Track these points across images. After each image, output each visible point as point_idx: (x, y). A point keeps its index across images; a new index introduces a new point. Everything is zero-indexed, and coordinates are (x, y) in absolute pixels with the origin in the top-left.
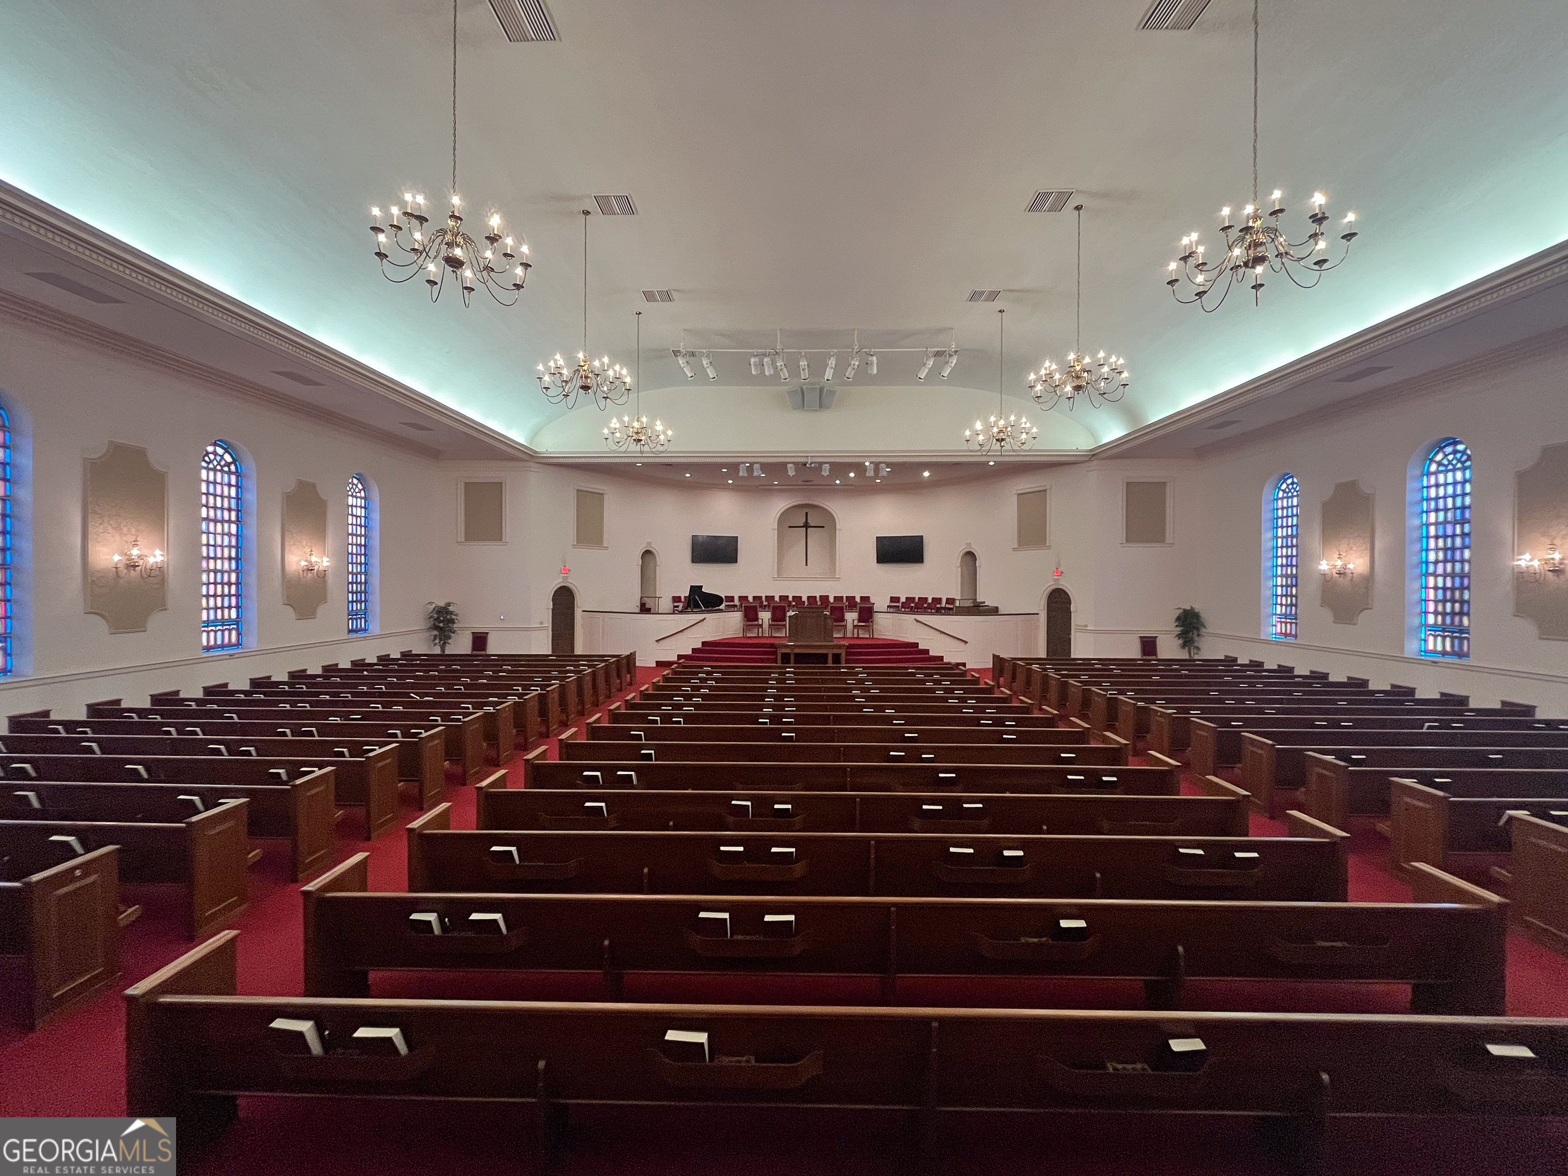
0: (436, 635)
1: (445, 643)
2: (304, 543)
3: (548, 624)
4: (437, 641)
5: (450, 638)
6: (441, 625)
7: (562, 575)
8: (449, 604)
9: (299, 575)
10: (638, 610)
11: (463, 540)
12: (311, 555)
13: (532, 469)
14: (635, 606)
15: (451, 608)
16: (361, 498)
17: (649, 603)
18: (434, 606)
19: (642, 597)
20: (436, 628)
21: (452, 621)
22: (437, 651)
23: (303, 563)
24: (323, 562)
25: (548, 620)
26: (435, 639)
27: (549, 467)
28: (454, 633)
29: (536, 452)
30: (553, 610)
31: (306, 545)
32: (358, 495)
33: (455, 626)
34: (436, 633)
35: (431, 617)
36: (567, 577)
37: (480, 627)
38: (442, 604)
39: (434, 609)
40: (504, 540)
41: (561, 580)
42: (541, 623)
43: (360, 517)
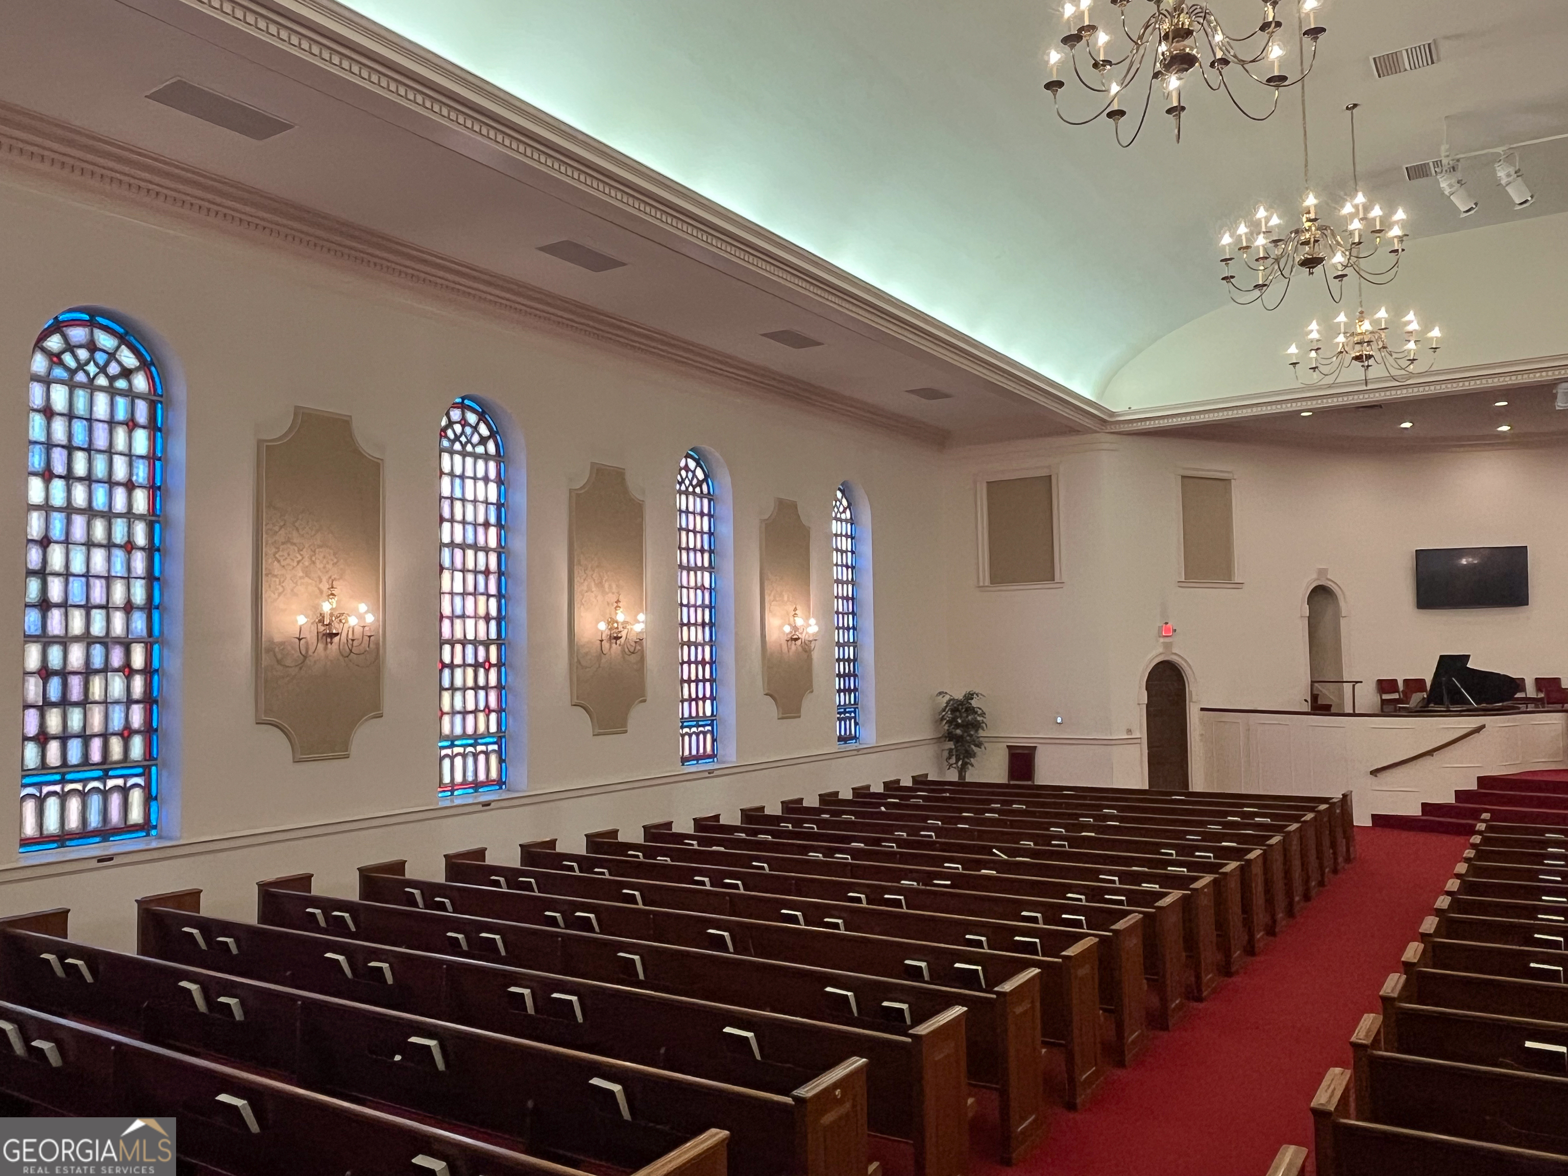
0: (950, 750)
1: (965, 764)
2: (786, 598)
3: (1141, 732)
4: (953, 760)
5: (972, 755)
6: (959, 732)
7: (1162, 640)
8: (970, 696)
9: (781, 645)
10: (1306, 708)
11: (987, 583)
12: (795, 615)
13: (1105, 446)
14: (1298, 697)
15: (974, 703)
16: (846, 521)
17: (1328, 694)
18: (947, 698)
19: (1313, 682)
20: (950, 736)
21: (977, 726)
22: (952, 776)
23: (787, 629)
24: (810, 627)
25: (1141, 725)
26: (950, 758)
27: (1130, 438)
28: (979, 745)
29: (1112, 414)
30: (1148, 706)
31: (788, 600)
32: (843, 516)
33: (981, 733)
34: (951, 745)
35: (942, 719)
36: (1171, 643)
37: (1021, 737)
38: (959, 695)
39: (948, 703)
40: (1057, 579)
41: (1161, 650)
42: (1129, 731)
43: (846, 551)
